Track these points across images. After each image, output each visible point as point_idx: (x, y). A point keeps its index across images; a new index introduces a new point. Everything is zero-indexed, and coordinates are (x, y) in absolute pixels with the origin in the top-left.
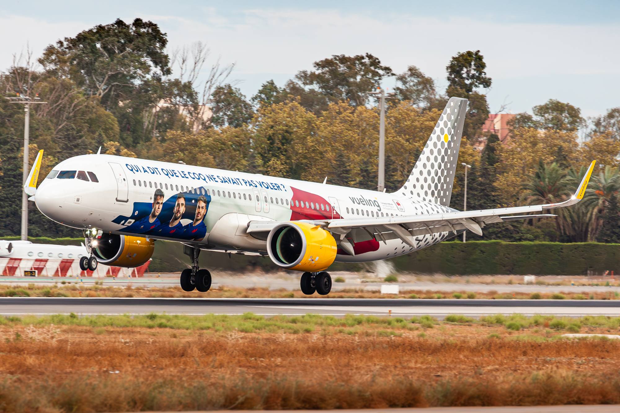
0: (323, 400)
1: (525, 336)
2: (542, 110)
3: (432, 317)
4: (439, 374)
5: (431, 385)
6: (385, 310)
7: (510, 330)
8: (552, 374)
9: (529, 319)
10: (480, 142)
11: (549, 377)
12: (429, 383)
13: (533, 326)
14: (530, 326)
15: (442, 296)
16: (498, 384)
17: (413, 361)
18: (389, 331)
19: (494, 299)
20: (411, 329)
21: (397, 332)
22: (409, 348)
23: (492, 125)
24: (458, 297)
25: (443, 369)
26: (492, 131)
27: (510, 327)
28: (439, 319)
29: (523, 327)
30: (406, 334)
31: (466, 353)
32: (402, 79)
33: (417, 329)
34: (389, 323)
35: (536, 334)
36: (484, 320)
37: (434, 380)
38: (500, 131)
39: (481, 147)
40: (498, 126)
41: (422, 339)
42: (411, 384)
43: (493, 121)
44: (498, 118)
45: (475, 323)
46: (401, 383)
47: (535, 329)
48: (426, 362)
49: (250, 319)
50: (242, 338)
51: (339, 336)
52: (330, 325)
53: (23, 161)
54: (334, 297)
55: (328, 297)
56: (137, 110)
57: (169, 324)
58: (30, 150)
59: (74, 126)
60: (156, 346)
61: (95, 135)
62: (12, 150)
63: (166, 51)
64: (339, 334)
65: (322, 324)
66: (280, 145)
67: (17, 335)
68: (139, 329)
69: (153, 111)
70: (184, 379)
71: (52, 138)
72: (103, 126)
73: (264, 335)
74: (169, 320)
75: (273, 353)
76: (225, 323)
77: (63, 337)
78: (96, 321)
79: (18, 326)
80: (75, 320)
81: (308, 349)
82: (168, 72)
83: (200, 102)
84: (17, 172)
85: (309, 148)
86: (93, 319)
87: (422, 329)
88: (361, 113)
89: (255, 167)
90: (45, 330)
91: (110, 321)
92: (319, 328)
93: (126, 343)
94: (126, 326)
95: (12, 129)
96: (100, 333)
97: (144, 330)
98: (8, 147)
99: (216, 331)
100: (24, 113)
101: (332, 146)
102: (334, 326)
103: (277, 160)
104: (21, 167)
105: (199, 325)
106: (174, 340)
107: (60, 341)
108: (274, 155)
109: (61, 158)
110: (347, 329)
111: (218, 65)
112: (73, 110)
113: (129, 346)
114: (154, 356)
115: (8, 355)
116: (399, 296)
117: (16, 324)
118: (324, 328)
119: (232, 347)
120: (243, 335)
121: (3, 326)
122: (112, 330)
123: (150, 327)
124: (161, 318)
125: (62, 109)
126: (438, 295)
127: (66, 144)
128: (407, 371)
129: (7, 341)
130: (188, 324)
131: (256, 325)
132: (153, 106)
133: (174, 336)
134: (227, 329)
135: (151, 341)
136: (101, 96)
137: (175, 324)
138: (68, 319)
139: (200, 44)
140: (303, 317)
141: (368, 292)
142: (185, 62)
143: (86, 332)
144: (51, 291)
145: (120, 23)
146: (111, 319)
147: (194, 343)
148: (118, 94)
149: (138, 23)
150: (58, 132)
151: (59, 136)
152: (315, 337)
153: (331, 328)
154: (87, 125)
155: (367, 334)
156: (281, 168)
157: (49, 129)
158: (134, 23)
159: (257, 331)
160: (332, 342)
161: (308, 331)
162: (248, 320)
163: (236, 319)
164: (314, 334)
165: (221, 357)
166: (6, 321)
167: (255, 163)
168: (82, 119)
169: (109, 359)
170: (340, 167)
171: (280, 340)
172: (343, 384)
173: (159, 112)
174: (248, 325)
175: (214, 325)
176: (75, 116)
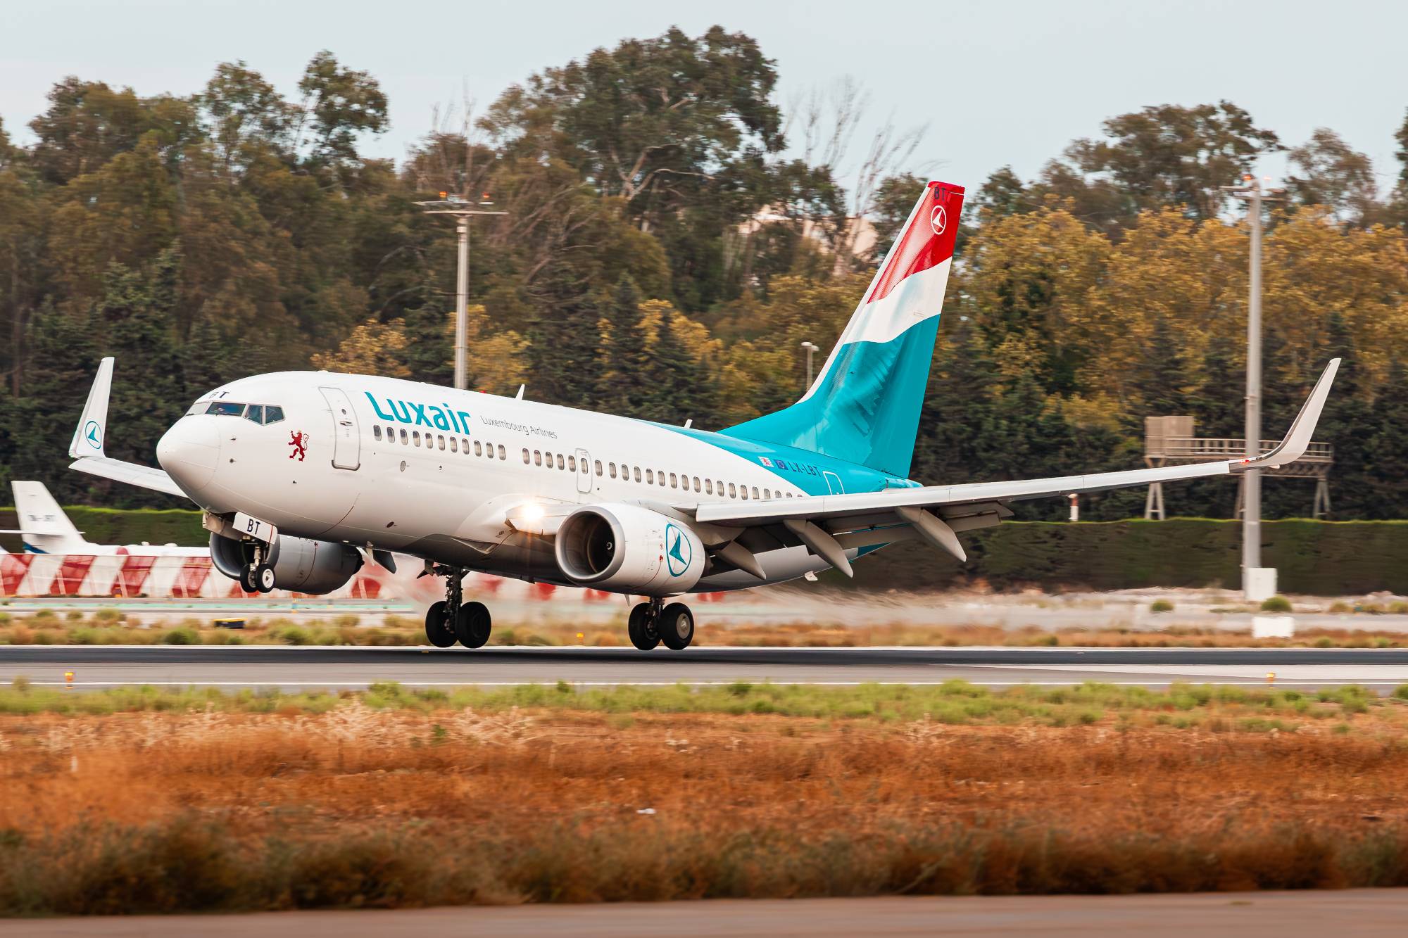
0: (1109, 872)
3: (1367, 688)
4: (1377, 814)
5: (1353, 839)
6: (1260, 672)
12: (1349, 835)
15: (1389, 641)
17: (1320, 786)
18: (1268, 719)
20: (1318, 716)
21: (1288, 722)
22: (1312, 756)
25: (1387, 803)
28: (1380, 693)
30: (1306, 725)
32: (1300, 156)
33: (1332, 715)
34: (1270, 701)
37: (1359, 828)
41: (1340, 738)
42: (1308, 837)
46: (1286, 832)
48: (1350, 788)
49: (958, 692)
50: (939, 736)
51: (1159, 731)
52: (1139, 706)
53: (453, 343)
54: (1147, 645)
55: (1135, 645)
56: (710, 229)
57: (777, 705)
58: (471, 318)
59: (569, 266)
60: (746, 754)
61: (615, 287)
62: (430, 320)
63: (774, 98)
64: (1158, 727)
65: (1118, 704)
66: (1026, 306)
67: (438, 731)
68: (709, 718)
69: (745, 230)
70: (801, 826)
71: (519, 292)
72: (636, 266)
73: (990, 729)
74: (777, 696)
75: (1009, 769)
76: (903, 703)
77: (540, 735)
78: (616, 699)
79: (441, 711)
80: (567, 697)
81: (1088, 759)
82: (778, 144)
83: (851, 210)
84: (443, 368)
85: (1094, 312)
86: (609, 695)
87: (1343, 715)
88: (1210, 236)
89: (971, 355)
90: (499, 719)
91: (647, 699)
92: (1115, 714)
93: (679, 747)
94: (681, 710)
95: (431, 273)
96: (624, 726)
97: (721, 719)
98: (421, 312)
99: (883, 721)
100: (456, 236)
101: (1147, 309)
102: (1148, 709)
103: (1019, 341)
104: (451, 357)
105: (844, 707)
106: (789, 739)
107: (533, 744)
108: (1011, 329)
109: (538, 337)
110: (1176, 716)
111: (890, 128)
112: (567, 228)
113: (687, 755)
114: (741, 777)
115: (417, 774)
116: (1295, 641)
117: (437, 707)
118: (1123, 712)
119: (916, 756)
120: (941, 728)
121: (407, 711)
122: (650, 718)
123: (737, 712)
124: (760, 691)
125: (542, 227)
126: (1380, 639)
127: (550, 306)
128: (1301, 808)
129: (416, 742)
130: (821, 705)
131: (971, 706)
132: (744, 220)
133: (790, 733)
134: (907, 716)
135: (736, 741)
136: (630, 198)
137: (791, 706)
138: (550, 696)
139: (848, 82)
140: (1077, 688)
141: (1226, 633)
142: (817, 122)
143: (594, 723)
144: (517, 632)
145: (675, 35)
146: (648, 694)
147: (833, 746)
148: (668, 193)
149: (716, 36)
150: (533, 279)
151: (533, 288)
152: (1102, 734)
153: (1139, 712)
154: (599, 263)
155: (1218, 727)
156: (1028, 357)
157: (513, 272)
158: (707, 37)
159: (975, 720)
160: (1141, 743)
161: (1087, 720)
162: (953, 696)
163: (927, 695)
164: (1101, 726)
165: (892, 780)
166: (415, 700)
167: (969, 345)
168: (589, 250)
169: (641, 783)
170: (1160, 354)
171: (1024, 739)
172: (1157, 836)
173: (759, 232)
174: (954, 706)
175: (878, 707)
176: (570, 242)
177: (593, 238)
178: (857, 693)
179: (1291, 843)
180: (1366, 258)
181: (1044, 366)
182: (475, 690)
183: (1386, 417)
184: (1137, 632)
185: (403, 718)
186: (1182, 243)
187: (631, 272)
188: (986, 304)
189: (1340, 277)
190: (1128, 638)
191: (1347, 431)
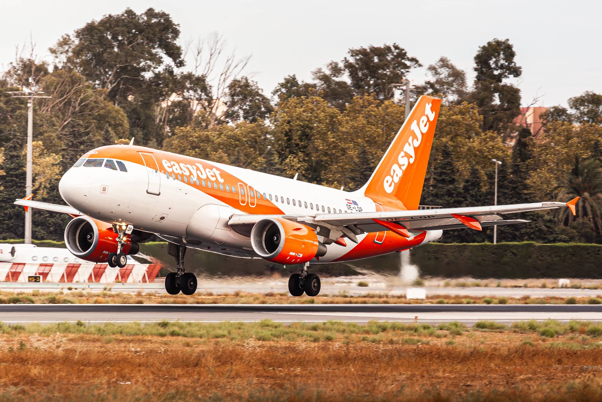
1: (559, 342)
2: (577, 102)
3: (462, 324)
4: (469, 383)
5: (460, 395)
6: (411, 316)
7: (544, 337)
8: (589, 383)
9: (564, 326)
10: (512, 138)
11: (586, 386)
12: (458, 393)
13: (568, 333)
14: (565, 333)
15: (472, 301)
16: (531, 394)
17: (441, 370)
18: (416, 338)
19: (527, 304)
20: (439, 337)
21: (424, 339)
22: (437, 356)
23: (524, 118)
24: (488, 302)
25: (473, 378)
26: (525, 125)
27: (543, 333)
28: (468, 325)
29: (557, 333)
30: (434, 341)
31: (498, 361)
33: (445, 336)
34: (416, 330)
35: (572, 341)
36: (516, 326)
37: (463, 390)
38: (532, 126)
39: (513, 143)
40: (530, 120)
41: (450, 347)
42: (439, 394)
43: (524, 114)
44: (531, 111)
45: (506, 330)
46: (427, 392)
47: (571, 335)
48: (455, 371)
49: (267, 326)
50: (259, 347)
51: (363, 344)
52: (352, 332)
53: (26, 159)
54: (356, 303)
55: (351, 303)
56: (147, 105)
57: (181, 332)
58: (34, 148)
59: (81, 123)
60: (168, 355)
61: (102, 132)
62: (15, 148)
63: (178, 42)
64: (362, 342)
65: (344, 331)
66: (298, 142)
67: (22, 345)
68: (149, 338)
69: (164, 105)
70: (198, 389)
71: (57, 135)
72: (113, 122)
73: (283, 343)
74: (181, 327)
75: (292, 363)
76: (242, 330)
77: (69, 347)
78: (105, 329)
79: (22, 335)
80: (82, 328)
81: (330, 358)
82: (181, 64)
83: (215, 96)
84: (20, 171)
85: (330, 144)
86: (102, 327)
87: (451, 336)
88: (387, 108)
89: (272, 165)
90: (50, 339)
91: (120, 329)
92: (341, 336)
93: (136, 352)
94: (136, 334)
95: (15, 125)
96: (109, 342)
97: (155, 339)
98: (10, 144)
99: (232, 339)
100: (27, 108)
101: (355, 142)
102: (357, 334)
103: (294, 158)
104: (24, 166)
105: (213, 333)
106: (188, 348)
107: (66, 351)
108: (291, 152)
109: (66, 156)
110: (371, 337)
111: (233, 56)
112: (79, 104)
113: (140, 356)
114: (166, 366)
115: (11, 365)
116: (427, 301)
117: (20, 333)
118: (346, 335)
119: (249, 356)
120: (260, 343)
121: (6, 335)
122: (121, 338)
123: (162, 335)
124: (174, 325)
125: (68, 103)
126: (468, 300)
127: (72, 141)
128: (434, 381)
129: (11, 350)
130: (203, 332)
131: (274, 332)
132: (163, 100)
133: (188, 345)
134: (244, 337)
135: (163, 350)
136: (109, 90)
137: (188, 332)
138: (74, 327)
139: (216, 34)
140: (324, 324)
141: (393, 297)
142: (200, 54)
143: (94, 341)
144: (57, 298)
145: (130, 12)
146: (120, 327)
147: (209, 352)
148: (128, 87)
149: (150, 13)
150: (63, 128)
151: (64, 133)
152: (337, 345)
153: (353, 335)
154: (95, 121)
155: (391, 342)
156: (299, 165)
157: (54, 125)
158: (146, 13)
159: (275, 339)
160: (355, 350)
161: (329, 339)
162: (266, 327)
163: (253, 327)
164: (336, 341)
165: (237, 367)
166: (10, 329)
167: (272, 160)
168: (90, 115)
169: (118, 369)
170: (362, 164)
171: (300, 348)
172: (367, 394)
173: (171, 106)
174: (266, 332)
175: (229, 333)
176: (81, 111)
177: (92, 109)
178: (220, 326)
179: (431, 397)
180: (459, 117)
181: (306, 170)
182: (38, 325)
183: (469, 194)
184: (352, 297)
185: (5, 338)
186: (372, 111)
187: (110, 125)
188: (279, 140)
189: (446, 127)
190: (347, 299)
191: (452, 201)
